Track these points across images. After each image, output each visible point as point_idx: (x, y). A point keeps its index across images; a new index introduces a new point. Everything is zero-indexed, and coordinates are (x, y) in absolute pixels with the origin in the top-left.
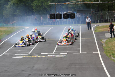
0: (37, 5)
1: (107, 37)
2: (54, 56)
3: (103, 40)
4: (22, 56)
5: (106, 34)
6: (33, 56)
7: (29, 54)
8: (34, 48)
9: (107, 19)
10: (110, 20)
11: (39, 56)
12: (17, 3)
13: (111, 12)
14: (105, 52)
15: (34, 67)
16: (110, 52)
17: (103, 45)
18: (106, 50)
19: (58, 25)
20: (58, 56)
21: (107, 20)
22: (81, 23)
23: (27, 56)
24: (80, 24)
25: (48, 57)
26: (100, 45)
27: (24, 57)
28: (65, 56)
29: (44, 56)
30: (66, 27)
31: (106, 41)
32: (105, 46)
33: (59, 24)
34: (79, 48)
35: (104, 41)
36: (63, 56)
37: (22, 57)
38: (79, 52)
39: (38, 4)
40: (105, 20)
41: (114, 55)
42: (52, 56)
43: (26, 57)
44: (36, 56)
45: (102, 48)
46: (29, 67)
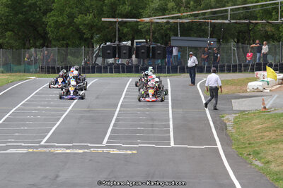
0: (57, 21)
1: (238, 109)
2: (105, 150)
3: (227, 116)
4: (24, 147)
5: (233, 101)
6: (52, 150)
7: (42, 143)
8: (54, 128)
9: (233, 63)
10: (240, 65)
11: (68, 151)
12: (8, 16)
13: (243, 47)
14: (234, 147)
15: (57, 176)
16: (247, 145)
17: (229, 128)
18: (238, 140)
19: (109, 74)
20: (116, 151)
21: (235, 66)
22: (169, 72)
23: (37, 148)
24: (165, 73)
25: (91, 152)
26: (222, 128)
27: (31, 150)
28: (134, 152)
29: (81, 151)
30: (131, 80)
31: (236, 118)
32: (233, 131)
33: (112, 72)
34: (169, 133)
35: (229, 118)
36: (129, 152)
37: (24, 151)
38: (169, 144)
39: (60, 19)
40: (229, 67)
41: (258, 154)
42: (100, 150)
43: (35, 150)
44: (59, 151)
45: (227, 135)
46: (45, 177)
